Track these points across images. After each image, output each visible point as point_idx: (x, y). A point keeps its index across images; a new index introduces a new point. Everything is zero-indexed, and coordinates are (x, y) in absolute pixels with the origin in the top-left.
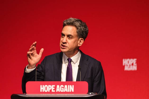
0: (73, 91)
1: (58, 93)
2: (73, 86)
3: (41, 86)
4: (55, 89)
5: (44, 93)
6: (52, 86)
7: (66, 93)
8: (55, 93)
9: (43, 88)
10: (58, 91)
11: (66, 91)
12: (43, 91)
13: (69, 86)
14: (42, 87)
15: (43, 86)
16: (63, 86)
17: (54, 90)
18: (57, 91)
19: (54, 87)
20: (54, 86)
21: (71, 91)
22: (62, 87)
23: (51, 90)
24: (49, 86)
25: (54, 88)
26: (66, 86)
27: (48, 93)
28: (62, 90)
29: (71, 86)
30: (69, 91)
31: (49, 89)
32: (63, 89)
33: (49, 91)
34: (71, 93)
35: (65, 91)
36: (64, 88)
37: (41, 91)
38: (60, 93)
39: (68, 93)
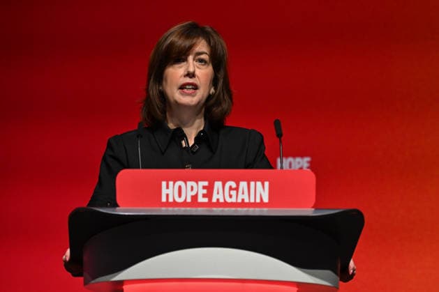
0: (266, 200)
1: (218, 204)
2: (267, 184)
3: (164, 184)
4: (209, 195)
5: (175, 204)
6: (197, 184)
7: (243, 204)
8: (210, 204)
9: (170, 191)
10: (218, 200)
11: (243, 200)
12: (171, 200)
13: (252, 184)
14: (168, 187)
15: (171, 183)
16: (234, 185)
17: (204, 196)
18: (214, 200)
19: (204, 187)
20: (206, 183)
21: (258, 200)
22: (231, 188)
23: (195, 198)
24: (190, 184)
25: (205, 191)
26: (243, 184)
27: (185, 204)
28: (231, 196)
29: (259, 184)
30: (252, 201)
31: (190, 194)
32: (233, 193)
33: (189, 200)
34: (262, 204)
35: (240, 201)
36: (237, 189)
37: (164, 199)
38: (226, 204)
39: (250, 205)
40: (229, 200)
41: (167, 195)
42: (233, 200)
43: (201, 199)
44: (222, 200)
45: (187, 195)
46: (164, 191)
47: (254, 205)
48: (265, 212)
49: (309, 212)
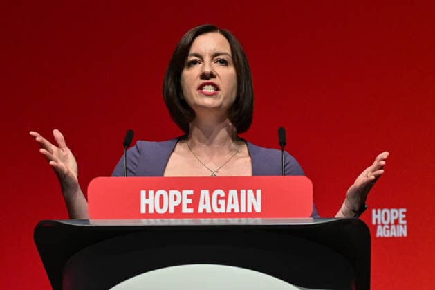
0: (258, 210)
1: (205, 214)
2: (259, 192)
3: (143, 193)
4: (195, 204)
5: (156, 215)
6: (181, 193)
7: (233, 214)
8: (196, 215)
9: (150, 201)
10: (205, 210)
11: (233, 210)
12: (151, 211)
13: (243, 192)
14: (147, 197)
15: (151, 192)
16: (222, 193)
17: (189, 206)
18: (200, 211)
19: (189, 197)
20: (191, 192)
21: (250, 210)
22: (219, 197)
23: (178, 208)
24: (172, 193)
25: (190, 201)
26: (233, 193)
27: (167, 215)
28: (219, 206)
29: (250, 192)
30: (243, 210)
31: (173, 204)
32: (222, 202)
33: (172, 211)
34: (254, 214)
35: (229, 211)
36: (226, 198)
37: (143, 211)
38: (213, 215)
39: (240, 215)
40: (217, 210)
41: (147, 206)
42: (222, 210)
43: (185, 210)
44: (209, 211)
45: (170, 206)
46: (144, 201)
47: (246, 215)
48: (259, 221)
49: (310, 221)
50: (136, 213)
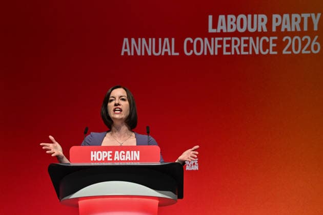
0: (138, 159)
1: (117, 161)
2: (139, 152)
3: (92, 152)
4: (113, 157)
5: (97, 161)
6: (107, 152)
7: (128, 161)
8: (113, 161)
9: (95, 156)
11: (128, 159)
12: (95, 160)
13: (132, 152)
14: (94, 154)
15: (95, 152)
16: (124, 153)
17: (110, 158)
18: (115, 159)
19: (110, 154)
20: (111, 152)
21: (135, 159)
22: (122, 154)
23: (106, 158)
24: (104, 152)
25: (111, 156)
26: (128, 152)
27: (102, 161)
28: (122, 158)
29: (135, 152)
30: (132, 159)
31: (104, 157)
32: (124, 156)
33: (103, 160)
34: (136, 161)
35: (126, 159)
36: (125, 154)
37: (92, 159)
38: (120, 161)
39: (131, 161)
40: (122, 159)
41: (94, 158)
42: (124, 159)
43: (109, 159)
44: (118, 160)
45: (103, 157)
46: (92, 156)
47: (133, 161)
48: (139, 164)
49: (158, 164)
50: (89, 160)
